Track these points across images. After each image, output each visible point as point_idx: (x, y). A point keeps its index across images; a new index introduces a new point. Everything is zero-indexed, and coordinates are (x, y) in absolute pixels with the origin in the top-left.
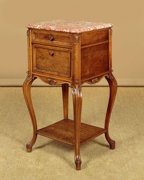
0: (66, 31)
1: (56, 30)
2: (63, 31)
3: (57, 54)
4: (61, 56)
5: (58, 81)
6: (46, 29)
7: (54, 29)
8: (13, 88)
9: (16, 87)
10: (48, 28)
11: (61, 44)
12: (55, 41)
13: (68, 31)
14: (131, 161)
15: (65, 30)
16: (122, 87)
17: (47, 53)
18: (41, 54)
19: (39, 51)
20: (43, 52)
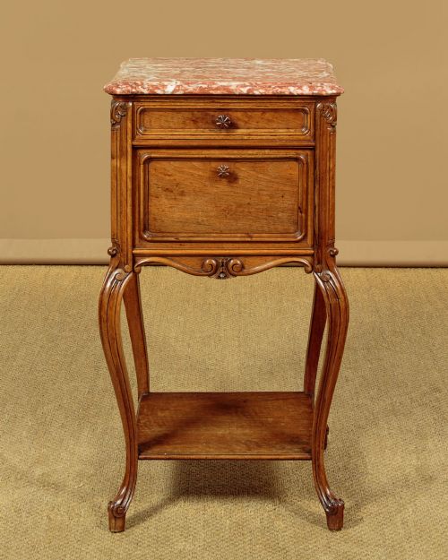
0: (299, 92)
1: (256, 93)
2: (287, 93)
3: (243, 171)
4: (260, 176)
5: (248, 259)
6: (211, 92)
7: (244, 91)
8: (38, 267)
9: (48, 267)
10: (217, 89)
11: (264, 137)
12: (239, 130)
13: (306, 91)
14: (412, 504)
15: (293, 90)
16: (387, 267)
17: (200, 173)
18: (172, 178)
19: (163, 171)
20: (183, 172)
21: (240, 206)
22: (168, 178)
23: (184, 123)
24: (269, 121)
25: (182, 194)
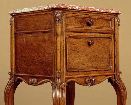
4: (99, 45)
11: (101, 29)
17: (83, 44)
18: (75, 46)
19: (72, 42)
20: (78, 43)
21: (94, 56)
22: (73, 45)
23: (78, 23)
24: (101, 23)
25: (78, 52)
